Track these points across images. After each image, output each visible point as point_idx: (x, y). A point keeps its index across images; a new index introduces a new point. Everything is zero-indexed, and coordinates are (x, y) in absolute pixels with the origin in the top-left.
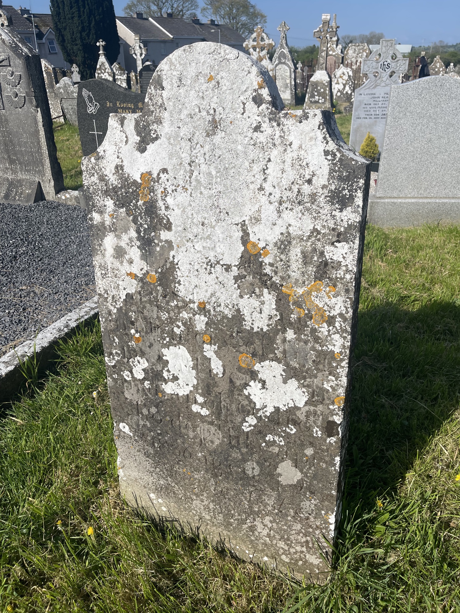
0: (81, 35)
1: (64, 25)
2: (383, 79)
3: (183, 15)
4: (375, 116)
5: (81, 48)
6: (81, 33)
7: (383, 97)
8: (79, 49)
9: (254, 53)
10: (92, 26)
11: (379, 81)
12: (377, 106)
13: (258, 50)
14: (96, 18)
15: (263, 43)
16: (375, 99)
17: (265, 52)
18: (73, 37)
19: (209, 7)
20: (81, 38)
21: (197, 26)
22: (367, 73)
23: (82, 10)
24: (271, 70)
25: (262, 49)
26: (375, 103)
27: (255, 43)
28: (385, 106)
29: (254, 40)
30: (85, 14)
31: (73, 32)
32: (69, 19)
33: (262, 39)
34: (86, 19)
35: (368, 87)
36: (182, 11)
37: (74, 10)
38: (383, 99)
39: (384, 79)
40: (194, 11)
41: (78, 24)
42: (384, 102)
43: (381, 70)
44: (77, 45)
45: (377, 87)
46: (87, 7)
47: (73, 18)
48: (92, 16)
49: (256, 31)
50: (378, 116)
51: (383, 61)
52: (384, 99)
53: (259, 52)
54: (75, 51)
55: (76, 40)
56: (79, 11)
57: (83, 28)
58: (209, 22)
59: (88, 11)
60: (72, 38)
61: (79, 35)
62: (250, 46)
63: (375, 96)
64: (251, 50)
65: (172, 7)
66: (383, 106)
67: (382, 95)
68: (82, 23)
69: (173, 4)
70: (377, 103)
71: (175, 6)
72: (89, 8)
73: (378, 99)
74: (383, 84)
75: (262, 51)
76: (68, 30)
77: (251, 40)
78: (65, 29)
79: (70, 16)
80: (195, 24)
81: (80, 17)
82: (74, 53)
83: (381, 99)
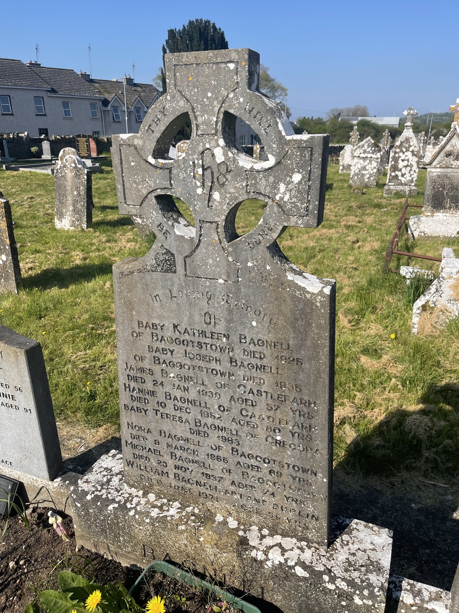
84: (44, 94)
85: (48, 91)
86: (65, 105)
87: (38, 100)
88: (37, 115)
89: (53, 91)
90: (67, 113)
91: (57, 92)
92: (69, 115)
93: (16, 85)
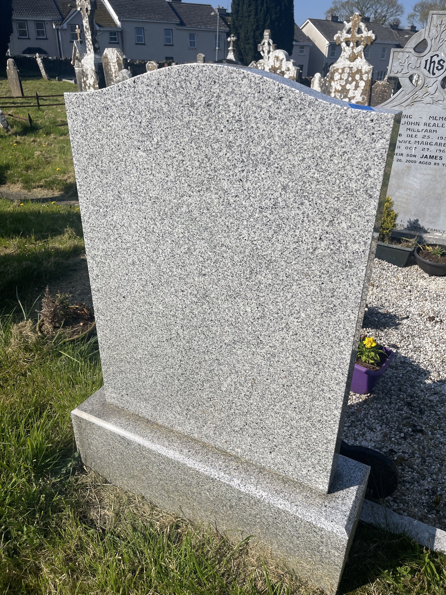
0: (255, 34)
1: (241, 23)
2: (429, 89)
3: (385, 21)
4: (409, 158)
5: (252, 48)
6: (254, 32)
7: (425, 124)
8: (250, 49)
9: (347, 48)
10: (266, 25)
11: (420, 93)
12: (413, 140)
13: (351, 44)
14: (273, 17)
15: (360, 35)
16: (410, 126)
17: (361, 48)
18: (247, 35)
19: (417, 13)
20: (254, 37)
21: (395, 32)
22: (398, 75)
23: (260, 8)
24: (366, 73)
25: (357, 44)
26: (410, 133)
27: (349, 36)
28: (429, 141)
29: (349, 32)
30: (262, 13)
31: (248, 31)
32: (246, 17)
33: (359, 31)
34: (262, 17)
35: (398, 102)
36: (385, 16)
37: (252, 8)
38: (425, 128)
39: (431, 90)
40: (398, 17)
41: (253, 23)
42: (427, 134)
43: (426, 72)
44: (249, 44)
45: (416, 104)
46: (265, 5)
47: (249, 16)
48: (269, 15)
49: (352, 20)
50: (413, 159)
51: (431, 54)
52: (429, 128)
53: (353, 48)
54: (247, 50)
55: (249, 39)
56: (256, 9)
57: (257, 27)
58: (410, 28)
59: (265, 9)
60: (245, 37)
61: (252, 34)
62: (342, 40)
63: (411, 120)
64: (344, 45)
65: (376, 12)
66: (425, 140)
67: (425, 120)
68: (257, 21)
69: (377, 10)
70: (414, 134)
71: (379, 11)
72: (267, 6)
73: (416, 127)
74: (428, 99)
75: (357, 46)
76: (243, 28)
77: (344, 32)
78: (241, 27)
79: (246, 14)
80: (393, 29)
81: (256, 14)
82: (245, 52)
83: (421, 127)
84: (173, 27)
85: (177, 24)
86: (192, 36)
87: (168, 32)
88: (165, 45)
89: (182, 24)
90: (192, 44)
91: (185, 25)
92: (194, 46)
93: (149, 18)
